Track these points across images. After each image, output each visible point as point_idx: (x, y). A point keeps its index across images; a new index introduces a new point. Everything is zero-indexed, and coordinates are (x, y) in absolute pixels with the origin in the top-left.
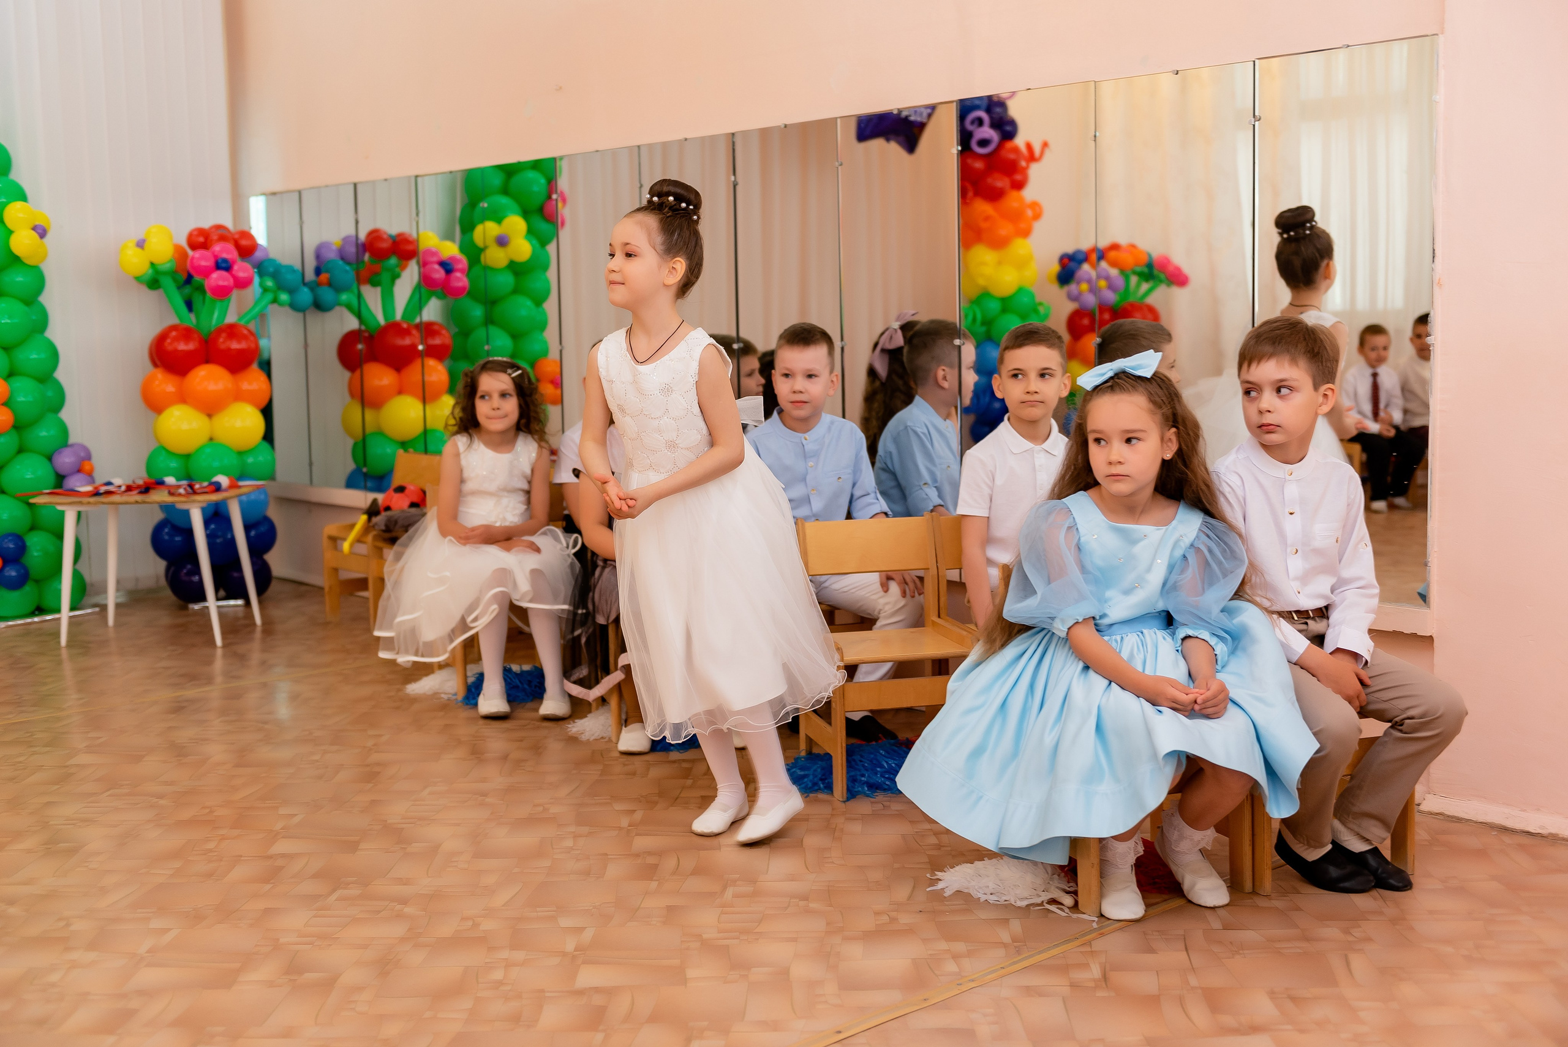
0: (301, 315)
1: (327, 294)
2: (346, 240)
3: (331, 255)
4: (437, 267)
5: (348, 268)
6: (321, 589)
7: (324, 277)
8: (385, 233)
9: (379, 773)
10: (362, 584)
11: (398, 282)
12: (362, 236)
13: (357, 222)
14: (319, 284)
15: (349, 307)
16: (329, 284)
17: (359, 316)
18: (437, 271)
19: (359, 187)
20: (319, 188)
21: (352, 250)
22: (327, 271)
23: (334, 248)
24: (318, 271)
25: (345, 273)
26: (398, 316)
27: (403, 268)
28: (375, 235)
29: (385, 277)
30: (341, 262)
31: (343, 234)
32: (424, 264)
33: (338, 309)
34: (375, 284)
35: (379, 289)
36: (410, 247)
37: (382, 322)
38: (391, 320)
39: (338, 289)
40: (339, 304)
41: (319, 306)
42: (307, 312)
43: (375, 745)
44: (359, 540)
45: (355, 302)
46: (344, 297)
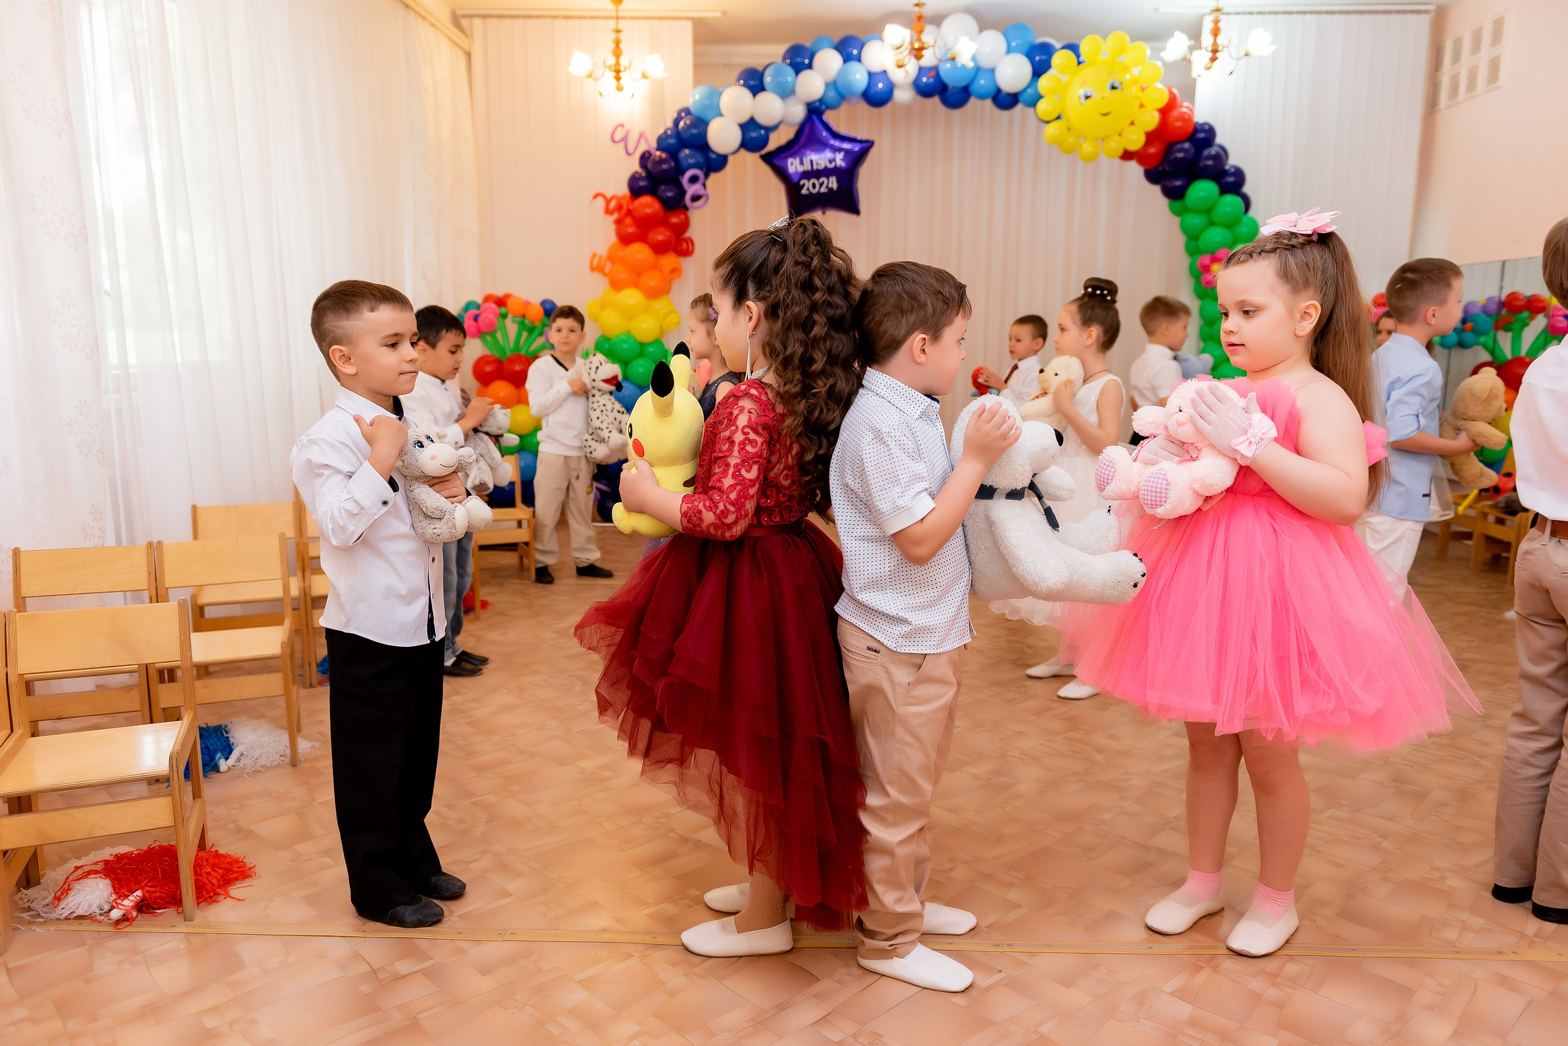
0: (1446, 351)
1: (1469, 337)
2: (1489, 299)
3: (1476, 311)
4: (1561, 318)
5: (1488, 319)
6: (1435, 534)
7: (1469, 325)
8: (1521, 294)
9: (1468, 666)
10: (1468, 536)
11: (1527, 329)
12: (1503, 297)
13: (1501, 288)
14: (1464, 330)
15: (1485, 346)
16: (1473, 330)
17: (1492, 353)
18: (1561, 321)
19: (1507, 263)
20: (1473, 264)
21: (1494, 307)
22: (1471, 321)
23: (1479, 305)
24: (1464, 321)
25: (1487, 322)
26: (1523, 353)
27: (1532, 319)
28: (1513, 296)
29: (1516, 325)
30: (1483, 315)
31: (1488, 294)
32: (1551, 317)
33: (1475, 347)
34: (1507, 330)
35: (1510, 335)
36: (1540, 305)
37: (1509, 355)
38: (1517, 355)
39: (1478, 333)
40: (1476, 343)
41: (1462, 345)
42: (1452, 350)
43: (1467, 647)
44: (1470, 507)
45: (1490, 343)
46: (1482, 339)
